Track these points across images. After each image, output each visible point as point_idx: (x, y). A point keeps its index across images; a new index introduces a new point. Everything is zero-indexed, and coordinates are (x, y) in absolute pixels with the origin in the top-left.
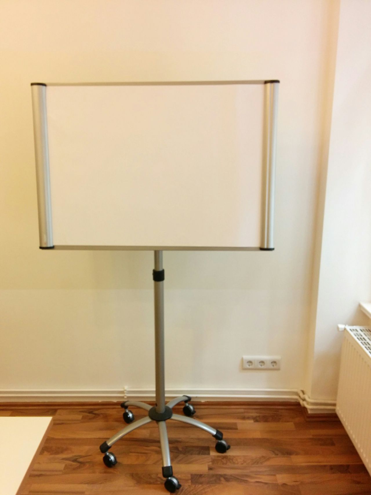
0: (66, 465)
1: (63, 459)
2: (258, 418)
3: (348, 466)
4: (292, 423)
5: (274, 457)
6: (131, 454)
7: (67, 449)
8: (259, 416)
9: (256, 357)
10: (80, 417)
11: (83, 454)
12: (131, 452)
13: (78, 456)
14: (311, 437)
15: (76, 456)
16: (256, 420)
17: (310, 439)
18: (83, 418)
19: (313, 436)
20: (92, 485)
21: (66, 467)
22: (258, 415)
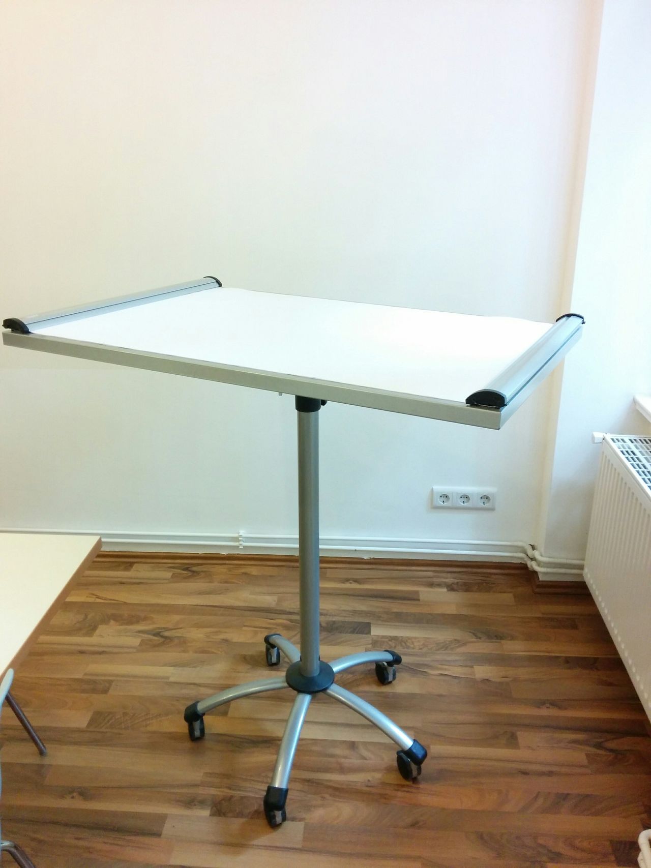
0: (142, 640)
1: (140, 632)
2: (455, 586)
3: (596, 660)
4: (511, 595)
5: (475, 642)
6: (244, 628)
7: (145, 619)
8: (458, 583)
9: (456, 488)
10: (168, 575)
11: (170, 626)
12: (245, 626)
13: (162, 628)
14: (540, 615)
15: (159, 628)
16: (451, 588)
17: (539, 618)
18: (174, 576)
19: (543, 614)
20: (181, 668)
21: (143, 642)
22: (456, 581)
